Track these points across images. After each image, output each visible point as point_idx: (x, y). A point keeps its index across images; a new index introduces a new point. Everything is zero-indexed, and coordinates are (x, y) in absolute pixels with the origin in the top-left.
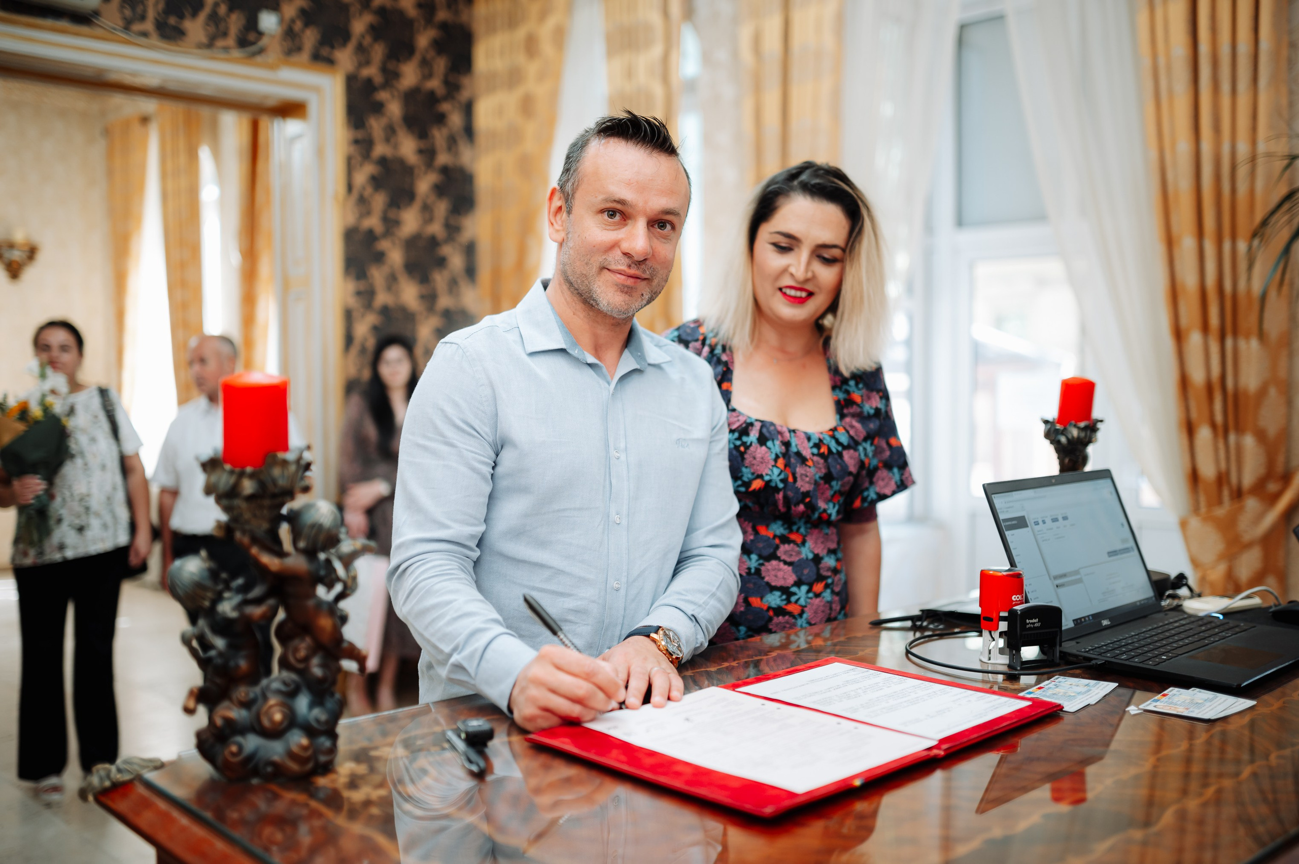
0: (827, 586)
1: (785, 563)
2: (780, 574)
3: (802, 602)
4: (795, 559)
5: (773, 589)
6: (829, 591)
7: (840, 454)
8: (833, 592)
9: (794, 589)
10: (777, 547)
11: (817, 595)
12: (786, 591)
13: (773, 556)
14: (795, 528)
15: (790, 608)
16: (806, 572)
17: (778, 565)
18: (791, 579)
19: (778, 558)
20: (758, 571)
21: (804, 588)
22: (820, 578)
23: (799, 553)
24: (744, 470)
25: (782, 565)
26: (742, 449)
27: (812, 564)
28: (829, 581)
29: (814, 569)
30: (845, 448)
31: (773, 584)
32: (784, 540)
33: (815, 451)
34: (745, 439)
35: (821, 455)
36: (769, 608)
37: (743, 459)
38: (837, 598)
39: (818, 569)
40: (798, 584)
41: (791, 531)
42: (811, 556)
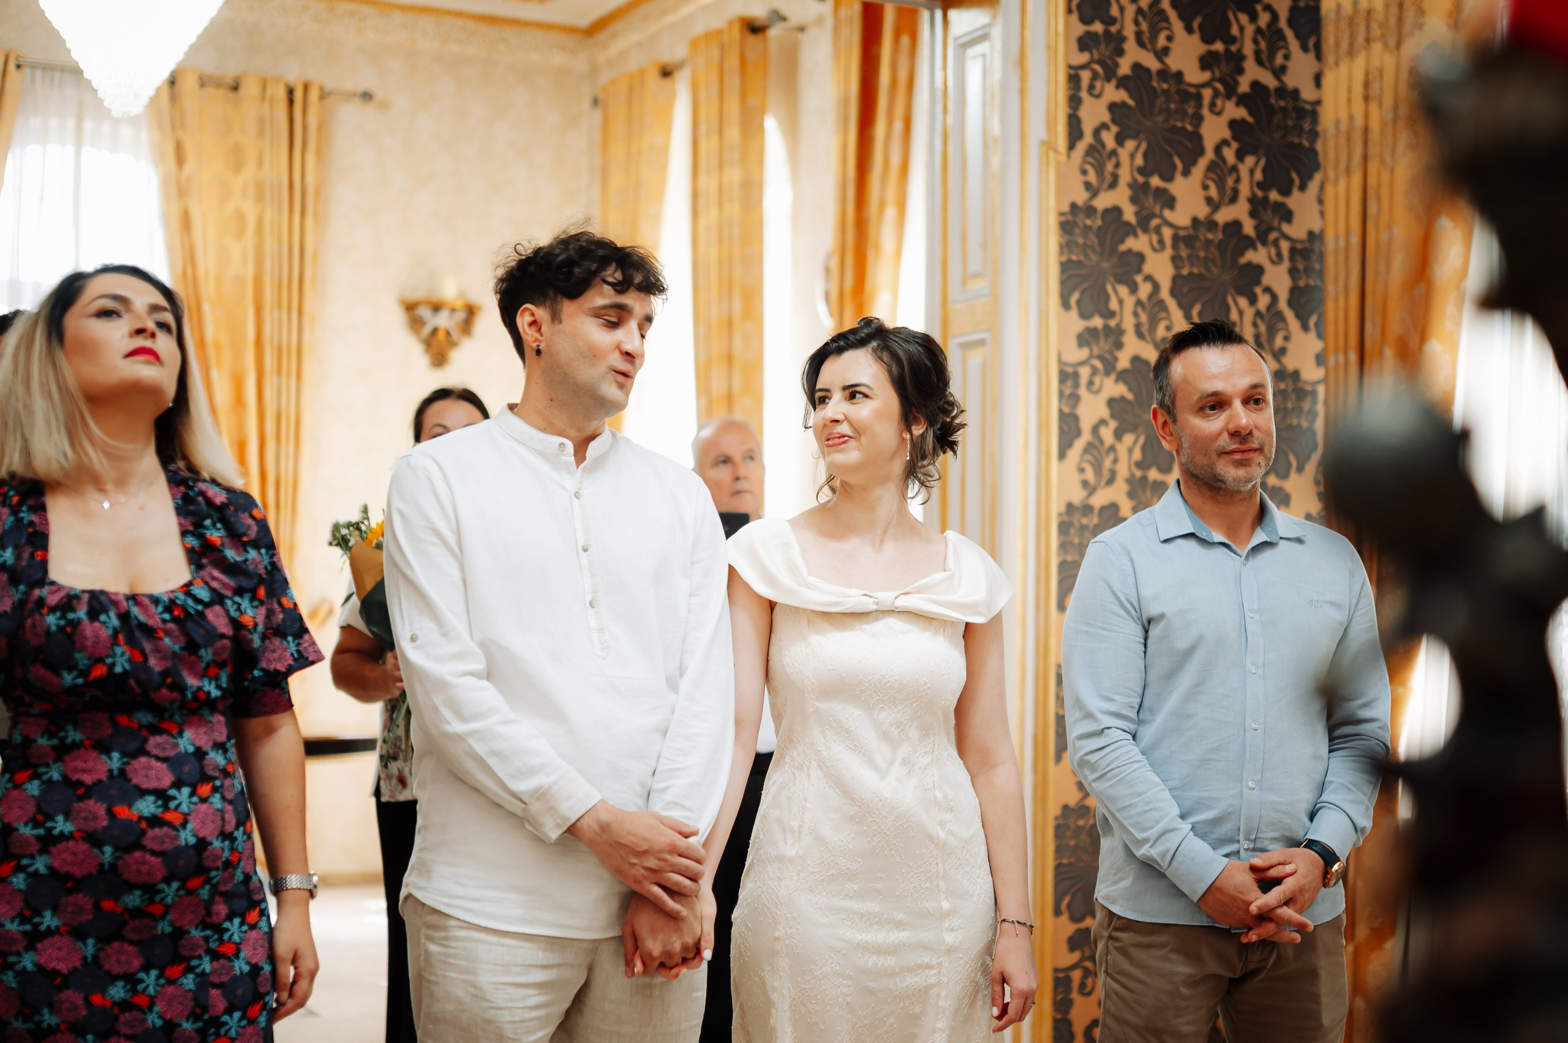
0: (215, 790)
1: (158, 759)
2: (152, 773)
3: (184, 808)
4: (171, 753)
5: (143, 793)
6: (218, 796)
7: (201, 614)
8: (223, 798)
9: (173, 792)
10: (146, 740)
11: (204, 800)
12: (162, 795)
13: (142, 752)
14: (167, 715)
15: (169, 817)
16: (187, 769)
17: (148, 762)
18: (168, 779)
19: (148, 754)
20: (122, 772)
21: (186, 791)
22: (206, 778)
23: (176, 745)
24: (77, 656)
25: (153, 762)
26: (69, 629)
27: (193, 759)
28: (218, 783)
29: (197, 766)
30: (207, 605)
31: (145, 786)
32: (155, 730)
33: (167, 616)
34: (71, 616)
35: (175, 620)
36: (141, 818)
37: (73, 642)
38: (229, 808)
39: (202, 767)
40: (178, 785)
41: (162, 719)
42: (191, 749)
